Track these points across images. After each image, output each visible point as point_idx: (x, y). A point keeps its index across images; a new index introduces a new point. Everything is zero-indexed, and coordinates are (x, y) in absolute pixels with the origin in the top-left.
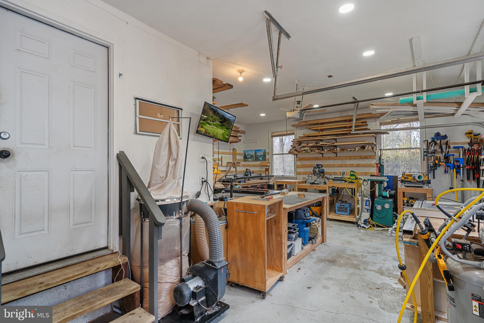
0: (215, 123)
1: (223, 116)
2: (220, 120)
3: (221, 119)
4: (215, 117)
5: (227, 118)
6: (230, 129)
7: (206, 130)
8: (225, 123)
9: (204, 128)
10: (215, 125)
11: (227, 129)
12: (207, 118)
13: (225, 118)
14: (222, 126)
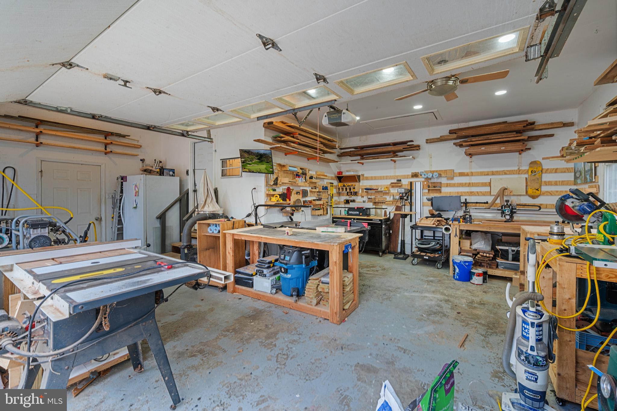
0: (253, 162)
1: (258, 153)
2: (256, 158)
3: (257, 156)
4: (251, 157)
5: (262, 153)
6: (270, 162)
7: (249, 169)
8: (263, 159)
9: (247, 169)
10: (254, 163)
11: (268, 162)
12: (245, 160)
13: (261, 154)
14: (261, 162)
